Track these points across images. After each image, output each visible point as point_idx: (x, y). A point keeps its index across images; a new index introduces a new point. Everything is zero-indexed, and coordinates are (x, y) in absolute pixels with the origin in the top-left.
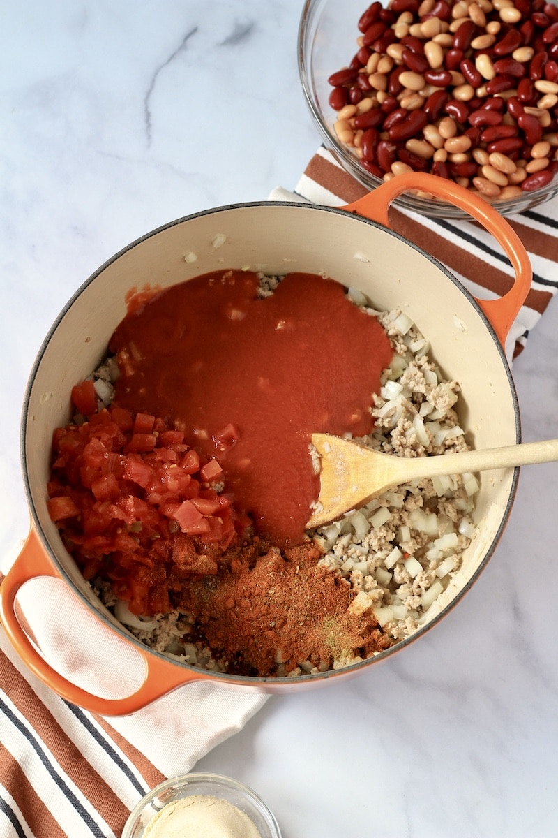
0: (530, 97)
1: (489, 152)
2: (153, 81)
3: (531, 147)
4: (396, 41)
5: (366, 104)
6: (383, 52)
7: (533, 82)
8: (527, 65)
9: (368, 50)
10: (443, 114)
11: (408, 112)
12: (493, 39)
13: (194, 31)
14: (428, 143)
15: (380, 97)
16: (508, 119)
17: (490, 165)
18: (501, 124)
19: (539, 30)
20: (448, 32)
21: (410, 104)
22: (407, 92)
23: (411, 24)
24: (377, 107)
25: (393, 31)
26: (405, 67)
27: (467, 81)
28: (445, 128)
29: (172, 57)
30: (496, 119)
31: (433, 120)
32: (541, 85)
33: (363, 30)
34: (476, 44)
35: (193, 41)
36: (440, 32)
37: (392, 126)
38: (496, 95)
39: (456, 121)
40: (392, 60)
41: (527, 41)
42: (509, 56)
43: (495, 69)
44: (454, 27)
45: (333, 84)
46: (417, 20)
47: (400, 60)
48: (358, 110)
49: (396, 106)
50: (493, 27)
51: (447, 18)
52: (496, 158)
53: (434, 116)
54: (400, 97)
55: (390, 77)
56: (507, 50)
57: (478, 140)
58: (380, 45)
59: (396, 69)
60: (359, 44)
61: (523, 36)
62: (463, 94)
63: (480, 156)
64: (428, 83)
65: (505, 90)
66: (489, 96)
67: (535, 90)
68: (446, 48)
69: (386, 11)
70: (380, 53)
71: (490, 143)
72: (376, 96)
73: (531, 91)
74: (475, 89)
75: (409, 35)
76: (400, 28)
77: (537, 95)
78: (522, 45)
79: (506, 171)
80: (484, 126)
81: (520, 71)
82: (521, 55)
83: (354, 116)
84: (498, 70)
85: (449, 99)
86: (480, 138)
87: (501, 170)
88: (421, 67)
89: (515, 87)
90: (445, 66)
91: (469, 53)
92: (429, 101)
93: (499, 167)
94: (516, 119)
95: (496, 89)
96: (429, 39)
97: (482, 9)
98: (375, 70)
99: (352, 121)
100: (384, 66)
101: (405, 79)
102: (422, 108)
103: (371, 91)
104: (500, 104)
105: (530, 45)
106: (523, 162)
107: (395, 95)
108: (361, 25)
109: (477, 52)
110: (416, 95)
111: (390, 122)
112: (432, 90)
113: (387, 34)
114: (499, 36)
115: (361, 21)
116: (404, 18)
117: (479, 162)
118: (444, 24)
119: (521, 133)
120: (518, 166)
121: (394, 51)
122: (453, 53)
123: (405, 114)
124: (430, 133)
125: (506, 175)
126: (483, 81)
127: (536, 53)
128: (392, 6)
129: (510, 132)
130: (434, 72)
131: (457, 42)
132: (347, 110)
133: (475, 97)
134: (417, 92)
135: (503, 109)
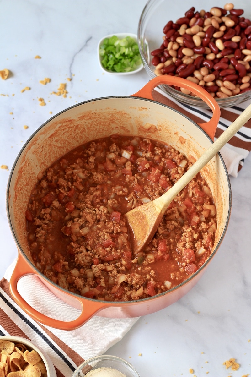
0: (240, 56)
1: (223, 81)
2: (73, 60)
3: (242, 78)
4: (180, 36)
5: (168, 63)
6: (175, 41)
7: (241, 50)
8: (238, 43)
9: (168, 41)
10: (202, 66)
11: (186, 66)
12: (223, 33)
13: (90, 39)
14: (196, 78)
15: (174, 59)
16: (231, 67)
17: (224, 86)
18: (227, 69)
19: (243, 29)
20: (203, 31)
21: (187, 62)
22: (186, 57)
23: (186, 29)
24: (173, 64)
25: (179, 33)
26: (185, 46)
27: (212, 52)
28: (204, 71)
29: (81, 50)
30: (226, 66)
31: (198, 68)
32: (245, 52)
33: (165, 33)
34: (215, 35)
35: (90, 42)
36: (199, 31)
37: (180, 71)
38: (225, 57)
39: (208, 68)
40: (178, 44)
41: (238, 34)
42: (230, 40)
43: (224, 45)
44: (205, 29)
45: (153, 55)
46: (189, 27)
47: (182, 44)
48: (164, 65)
49: (181, 63)
50: (223, 28)
51: (202, 25)
52: (226, 83)
53: (198, 67)
54: (183, 59)
55: (178, 51)
56: (229, 37)
57: (218, 76)
58: (173, 38)
59: (180, 48)
60: (163, 39)
61: (236, 31)
62: (211, 57)
63: (219, 83)
64: (195, 53)
65: (229, 54)
66: (222, 58)
67: (242, 54)
68: (202, 38)
69: (175, 24)
70: (173, 42)
71: (223, 77)
72: (172, 60)
73: (241, 54)
74: (216, 55)
75: (185, 33)
76: (182, 31)
77: (243, 56)
78: (235, 35)
79: (231, 88)
80: (220, 70)
81: (235, 46)
82: (236, 39)
83: (163, 68)
84: (226, 45)
85: (204, 59)
86: (219, 75)
87: (229, 88)
88: (192, 46)
89: (233, 53)
90: (202, 45)
91: (212, 40)
92: (195, 61)
93: (228, 87)
94: (234, 66)
95: (225, 54)
96: (195, 34)
97: (217, 21)
98: (172, 49)
99: (162, 70)
100: (175, 47)
101: (184, 51)
102: (193, 63)
103: (170, 57)
104: (227, 60)
105: (239, 35)
106: (238, 85)
107: (181, 58)
108: (164, 31)
109: (216, 39)
110: (190, 58)
111: (178, 70)
112: (197, 56)
113: (176, 33)
114: (225, 32)
115: (164, 29)
116: (183, 27)
117: (219, 85)
118: (201, 28)
119: (237, 72)
120: (236, 87)
121: (180, 40)
122: (205, 40)
123: (185, 66)
124: (197, 74)
125: (231, 90)
126: (219, 51)
127: (242, 38)
128: (178, 22)
129: (232, 72)
130: (198, 48)
131: (207, 36)
132: (160, 66)
133: (216, 58)
134: (190, 57)
135: (229, 62)
